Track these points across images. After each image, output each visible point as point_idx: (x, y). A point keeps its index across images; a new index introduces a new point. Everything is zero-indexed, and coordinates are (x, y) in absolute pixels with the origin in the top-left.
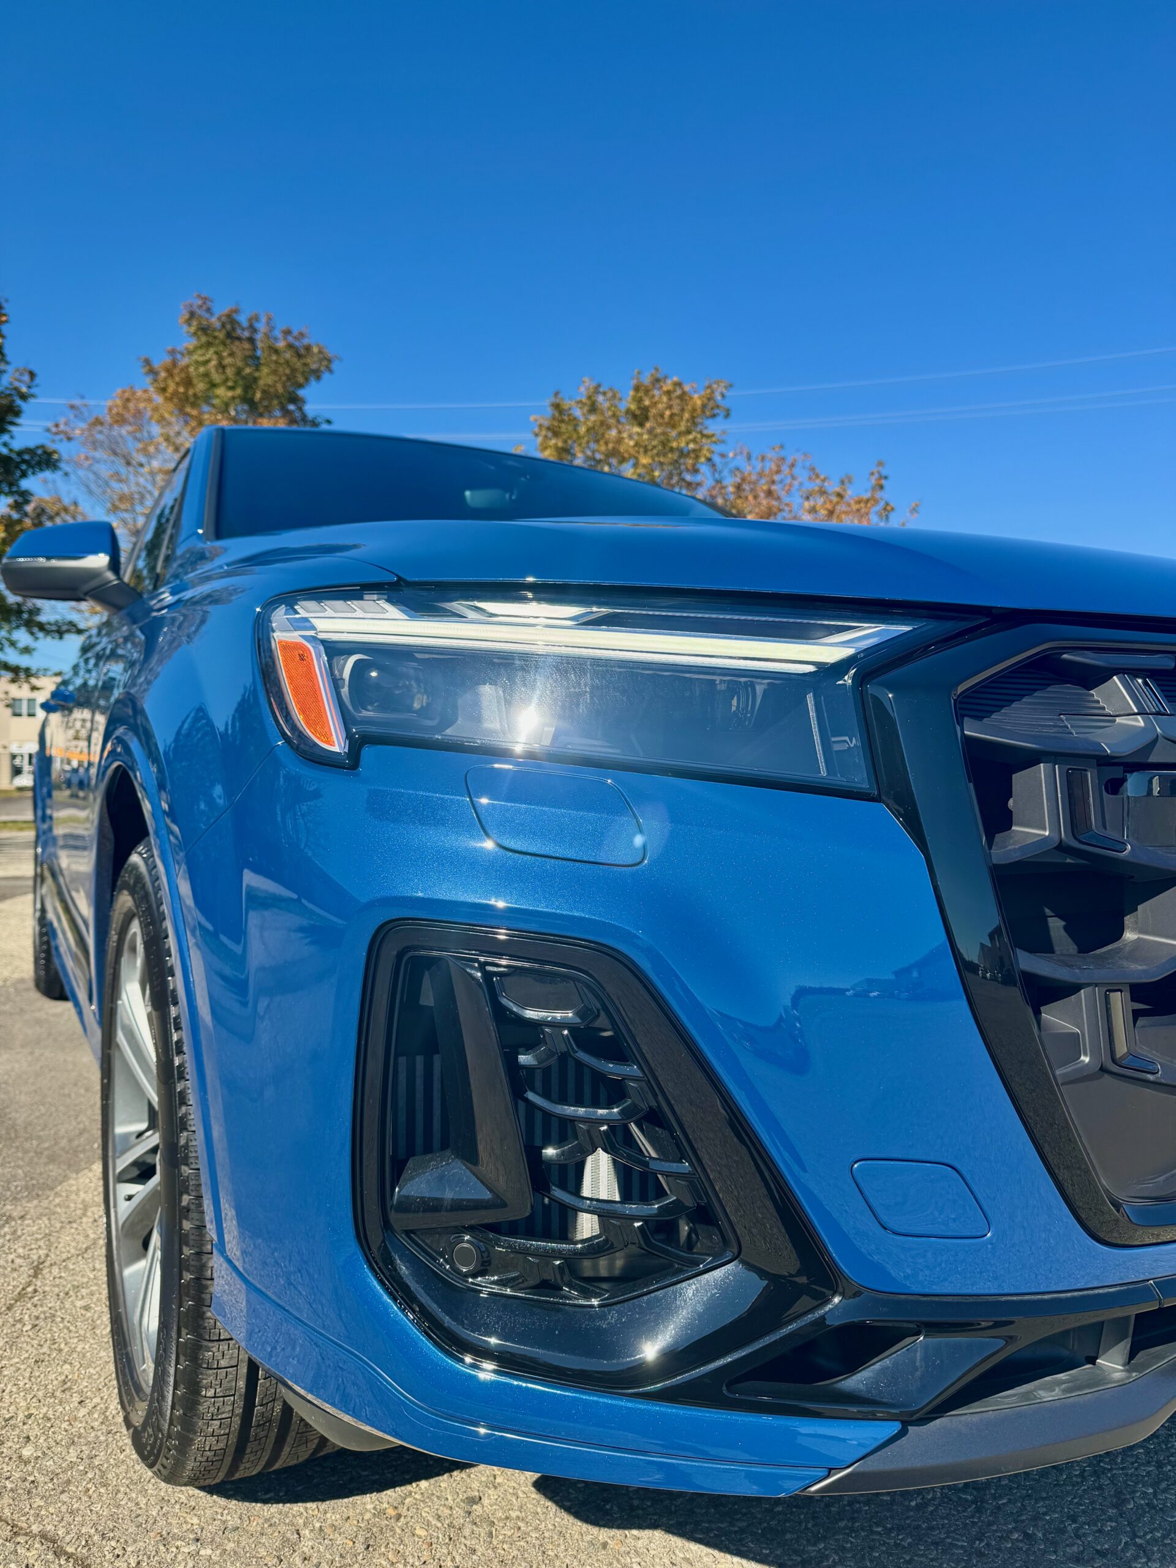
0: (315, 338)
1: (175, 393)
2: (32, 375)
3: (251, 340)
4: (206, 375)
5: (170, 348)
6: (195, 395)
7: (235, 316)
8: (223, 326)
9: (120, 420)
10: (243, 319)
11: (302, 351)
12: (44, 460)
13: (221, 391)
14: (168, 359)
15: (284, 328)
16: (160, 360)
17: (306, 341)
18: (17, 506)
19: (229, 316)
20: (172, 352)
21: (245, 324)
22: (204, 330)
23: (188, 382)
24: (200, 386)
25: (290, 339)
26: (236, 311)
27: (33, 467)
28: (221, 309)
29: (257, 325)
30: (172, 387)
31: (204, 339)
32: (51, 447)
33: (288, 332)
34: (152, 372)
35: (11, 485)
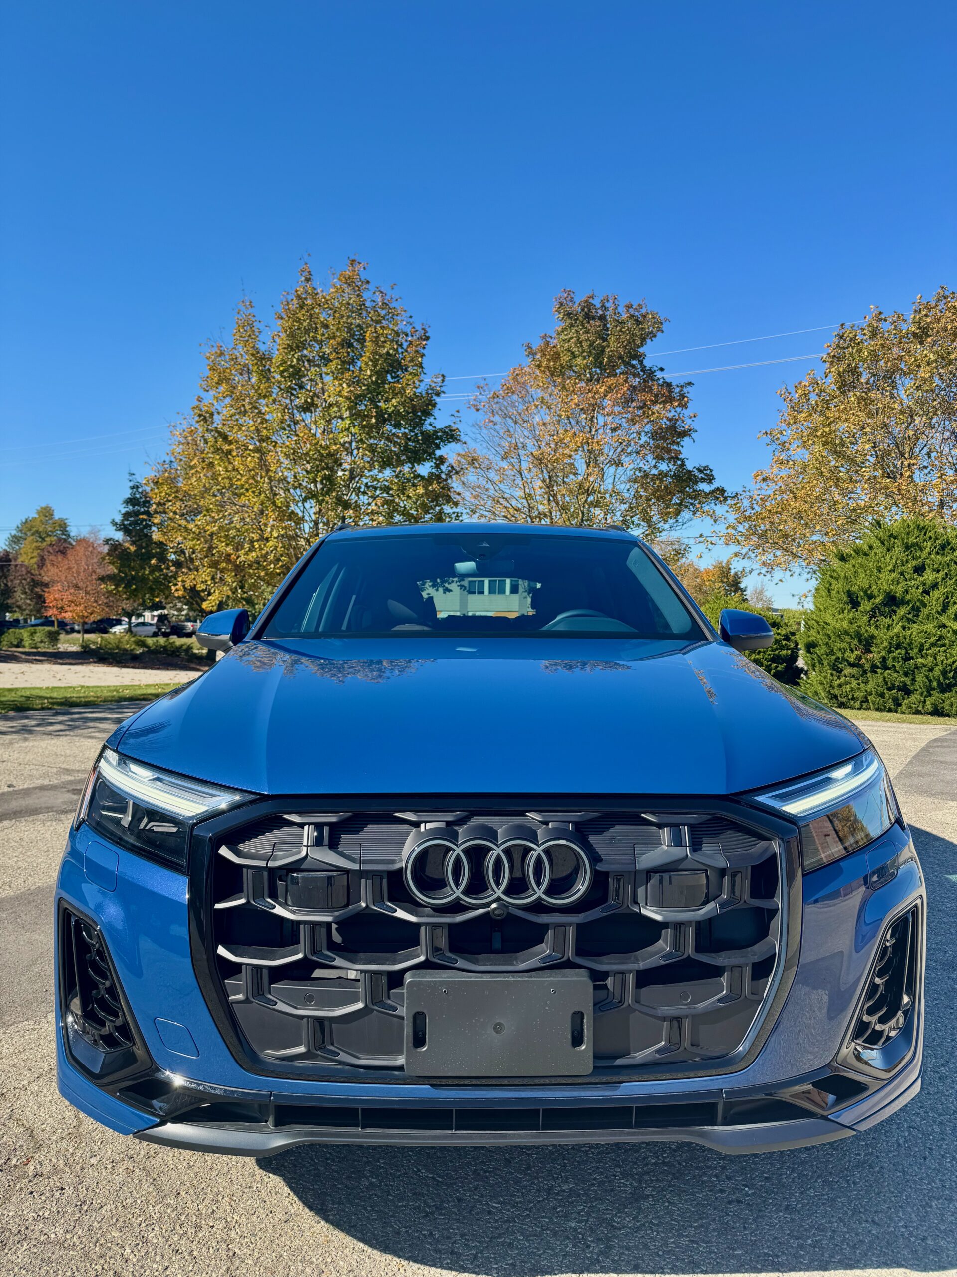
0: (650, 307)
1: (548, 367)
2: (443, 376)
3: (602, 318)
4: (568, 350)
5: (543, 334)
6: (561, 365)
7: (591, 300)
8: (583, 310)
9: (510, 390)
10: (597, 302)
11: (641, 319)
12: (450, 435)
13: (579, 361)
14: (542, 343)
15: (627, 303)
16: (537, 344)
17: (644, 311)
18: (437, 467)
19: (586, 301)
20: (544, 337)
21: (598, 305)
22: (569, 315)
23: (556, 357)
24: (565, 358)
25: (631, 311)
26: (592, 297)
27: (444, 442)
28: (580, 298)
29: (607, 305)
30: (544, 363)
31: (569, 321)
32: (454, 427)
33: (629, 307)
34: (532, 354)
35: (430, 455)
